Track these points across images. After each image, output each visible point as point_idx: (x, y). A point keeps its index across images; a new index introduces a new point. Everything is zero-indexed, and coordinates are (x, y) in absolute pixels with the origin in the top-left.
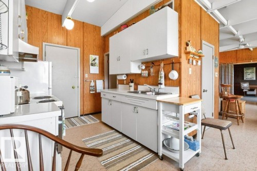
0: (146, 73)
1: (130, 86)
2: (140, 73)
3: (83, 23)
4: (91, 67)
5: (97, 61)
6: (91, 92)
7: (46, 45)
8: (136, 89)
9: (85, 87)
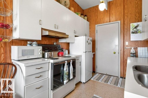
4: (132, 35)
9: (125, 53)
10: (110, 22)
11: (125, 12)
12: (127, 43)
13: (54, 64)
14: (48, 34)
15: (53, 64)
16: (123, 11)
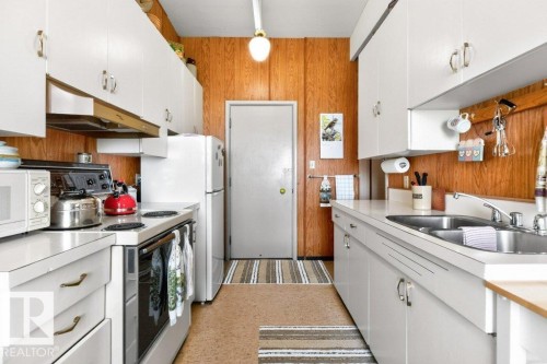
0: (475, 149)
1: (417, 196)
2: (453, 148)
3: (306, 39)
4: (324, 143)
5: (339, 128)
6: (322, 205)
7: (231, 105)
8: (438, 206)
9: (308, 191)
10: (270, 99)
11: (309, 80)
12: (312, 165)
13: (140, 249)
14: (91, 113)
15: (136, 249)
16: (303, 76)
